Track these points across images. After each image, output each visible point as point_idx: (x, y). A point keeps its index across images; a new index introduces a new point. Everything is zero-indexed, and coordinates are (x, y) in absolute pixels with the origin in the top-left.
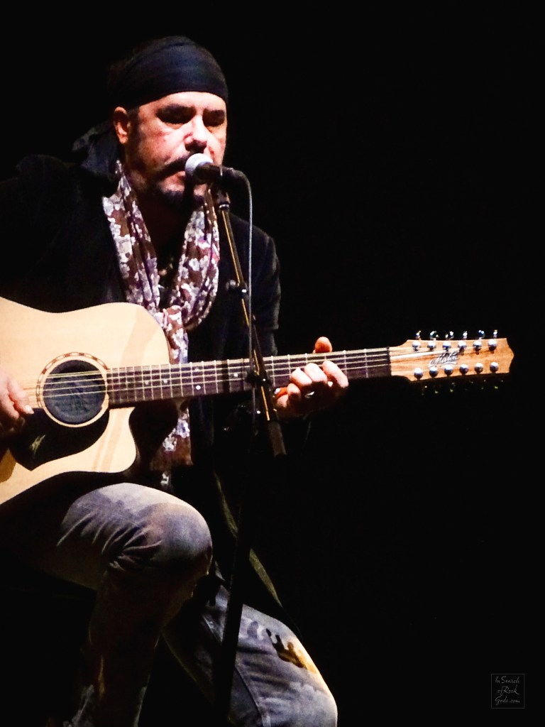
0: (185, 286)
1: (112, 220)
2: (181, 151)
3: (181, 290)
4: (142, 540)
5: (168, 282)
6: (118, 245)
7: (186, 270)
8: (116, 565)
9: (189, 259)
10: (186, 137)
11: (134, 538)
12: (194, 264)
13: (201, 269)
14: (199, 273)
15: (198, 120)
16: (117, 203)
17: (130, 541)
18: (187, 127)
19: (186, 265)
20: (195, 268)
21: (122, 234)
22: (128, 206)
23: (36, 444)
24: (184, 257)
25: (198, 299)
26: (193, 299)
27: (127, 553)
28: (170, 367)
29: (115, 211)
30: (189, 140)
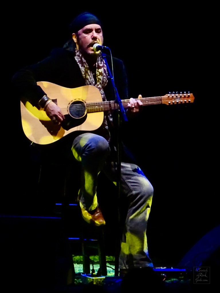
0: (99, 77)
1: (78, 63)
2: (91, 41)
3: (98, 78)
4: (90, 147)
5: (95, 77)
6: (81, 69)
7: (98, 73)
8: (84, 155)
9: (98, 70)
10: (91, 37)
11: (87, 147)
12: (100, 70)
13: (102, 71)
14: (102, 73)
15: (94, 31)
16: (79, 59)
17: (86, 148)
18: (91, 34)
19: (98, 71)
20: (100, 72)
21: (82, 67)
22: (81, 59)
23: (68, 124)
24: (97, 70)
25: (103, 79)
26: (102, 79)
27: (87, 151)
28: (103, 102)
29: (79, 61)
30: (92, 37)
